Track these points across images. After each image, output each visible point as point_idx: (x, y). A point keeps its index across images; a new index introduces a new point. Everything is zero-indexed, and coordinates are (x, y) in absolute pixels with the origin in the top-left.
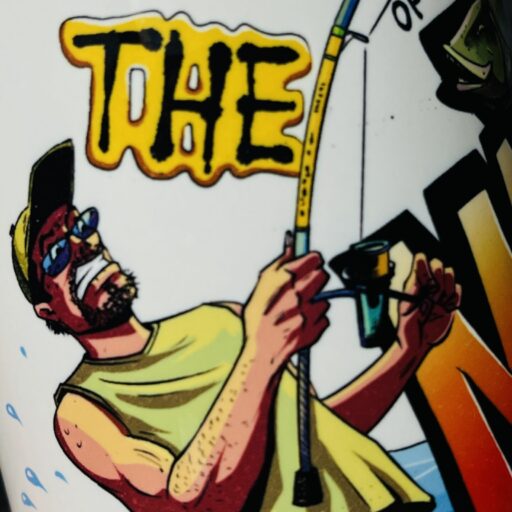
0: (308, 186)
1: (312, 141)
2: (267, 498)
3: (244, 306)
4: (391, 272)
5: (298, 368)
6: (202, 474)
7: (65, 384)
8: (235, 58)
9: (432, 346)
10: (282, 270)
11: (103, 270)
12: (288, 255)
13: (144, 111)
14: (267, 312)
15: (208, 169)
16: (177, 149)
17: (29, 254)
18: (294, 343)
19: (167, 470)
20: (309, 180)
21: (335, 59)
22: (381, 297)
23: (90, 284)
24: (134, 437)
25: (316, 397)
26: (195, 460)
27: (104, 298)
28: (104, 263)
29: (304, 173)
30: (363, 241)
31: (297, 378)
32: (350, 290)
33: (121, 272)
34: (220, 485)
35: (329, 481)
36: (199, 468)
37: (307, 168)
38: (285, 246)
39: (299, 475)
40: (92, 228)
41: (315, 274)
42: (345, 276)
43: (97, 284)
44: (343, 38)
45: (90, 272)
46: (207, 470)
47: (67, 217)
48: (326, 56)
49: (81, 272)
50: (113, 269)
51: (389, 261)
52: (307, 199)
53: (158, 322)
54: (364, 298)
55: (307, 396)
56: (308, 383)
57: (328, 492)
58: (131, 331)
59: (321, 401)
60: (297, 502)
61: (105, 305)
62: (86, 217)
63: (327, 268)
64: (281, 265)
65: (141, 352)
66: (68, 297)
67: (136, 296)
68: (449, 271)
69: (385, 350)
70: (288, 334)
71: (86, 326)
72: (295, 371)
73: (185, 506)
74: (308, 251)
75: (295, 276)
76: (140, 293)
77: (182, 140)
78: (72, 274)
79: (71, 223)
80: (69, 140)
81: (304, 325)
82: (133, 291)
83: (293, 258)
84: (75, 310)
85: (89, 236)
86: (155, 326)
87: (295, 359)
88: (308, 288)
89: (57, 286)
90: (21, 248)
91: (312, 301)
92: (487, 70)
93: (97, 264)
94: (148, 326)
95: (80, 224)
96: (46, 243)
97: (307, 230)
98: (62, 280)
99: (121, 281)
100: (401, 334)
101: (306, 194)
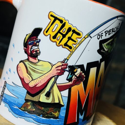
0: (71, 54)
1: (76, 48)
2: (42, 93)
3: (53, 65)
4: (76, 72)
5: (56, 78)
6: (35, 84)
7: (22, 61)
8: (71, 31)
9: (76, 85)
10: (61, 63)
11: (37, 49)
12: (63, 62)
13: (55, 31)
14: (56, 68)
15: (59, 44)
16: (56, 39)
17: (27, 40)
18: (57, 74)
19: (30, 81)
20: (72, 53)
21: (85, 38)
22: (73, 74)
23: (34, 49)
24: (28, 74)
25: (56, 83)
26: (35, 82)
27: (35, 53)
28: (37, 48)
29: (72, 52)
30: (75, 65)
31: (55, 79)
32: (69, 71)
33: (39, 51)
34: (36, 87)
35: (51, 95)
36: (35, 83)
37: (73, 51)
38: (64, 60)
39: (48, 92)
40: (38, 42)
41: (65, 66)
42: (69, 69)
43: (35, 50)
44: (88, 36)
45: (35, 48)
46: (36, 84)
47: (36, 38)
48: (84, 37)
49: (33, 47)
50: (38, 49)
51: (77, 70)
52: (70, 56)
53: (40, 60)
54: (70, 73)
55: (55, 82)
56: (56, 80)
57: (50, 96)
58: (36, 59)
59: (56, 84)
60: (45, 95)
61: (34, 54)
62: (38, 40)
63: (68, 66)
64: (62, 63)
65: (36, 63)
66: (30, 49)
67: (39, 55)
68: (85, 76)
69: (69, 82)
70: (57, 72)
71: (30, 55)
72: (55, 78)
73: (30, 87)
74: (66, 63)
75: (63, 65)
76: (40, 55)
77: (58, 38)
78: (32, 47)
79: (36, 40)
80: (42, 28)
81: (60, 72)
82: (39, 54)
83: (64, 63)
84: (30, 52)
85: (37, 43)
86: (40, 61)
87: (56, 76)
88: (63, 68)
89: (29, 47)
90: (27, 38)
91: (63, 70)
92: (107, 50)
93: (36, 47)
94: (39, 60)
95: (37, 40)
96: (31, 40)
97: (68, 60)
98: (30, 46)
99: (38, 52)
100: (73, 81)
101: (71, 55)
